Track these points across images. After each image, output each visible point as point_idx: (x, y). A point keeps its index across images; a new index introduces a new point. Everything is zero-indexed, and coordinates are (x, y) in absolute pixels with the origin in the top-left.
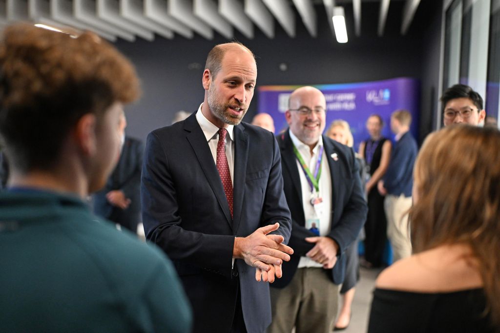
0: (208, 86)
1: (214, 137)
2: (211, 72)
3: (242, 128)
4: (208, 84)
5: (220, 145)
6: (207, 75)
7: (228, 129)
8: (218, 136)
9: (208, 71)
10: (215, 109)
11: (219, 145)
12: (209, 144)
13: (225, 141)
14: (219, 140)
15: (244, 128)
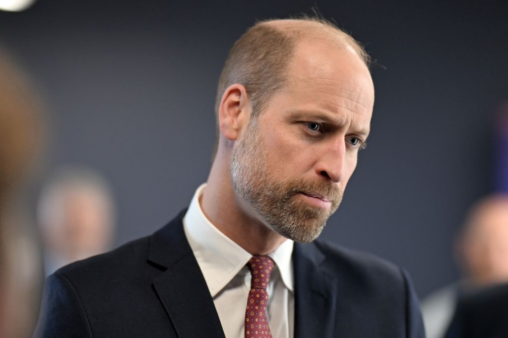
0: (238, 130)
1: (236, 282)
2: (249, 92)
3: (315, 257)
4: (235, 126)
5: (255, 301)
6: (234, 98)
7: (275, 258)
8: (248, 277)
9: (242, 88)
10: (254, 197)
11: (252, 301)
12: (217, 303)
13: (269, 290)
14: (252, 287)
15: (322, 257)
